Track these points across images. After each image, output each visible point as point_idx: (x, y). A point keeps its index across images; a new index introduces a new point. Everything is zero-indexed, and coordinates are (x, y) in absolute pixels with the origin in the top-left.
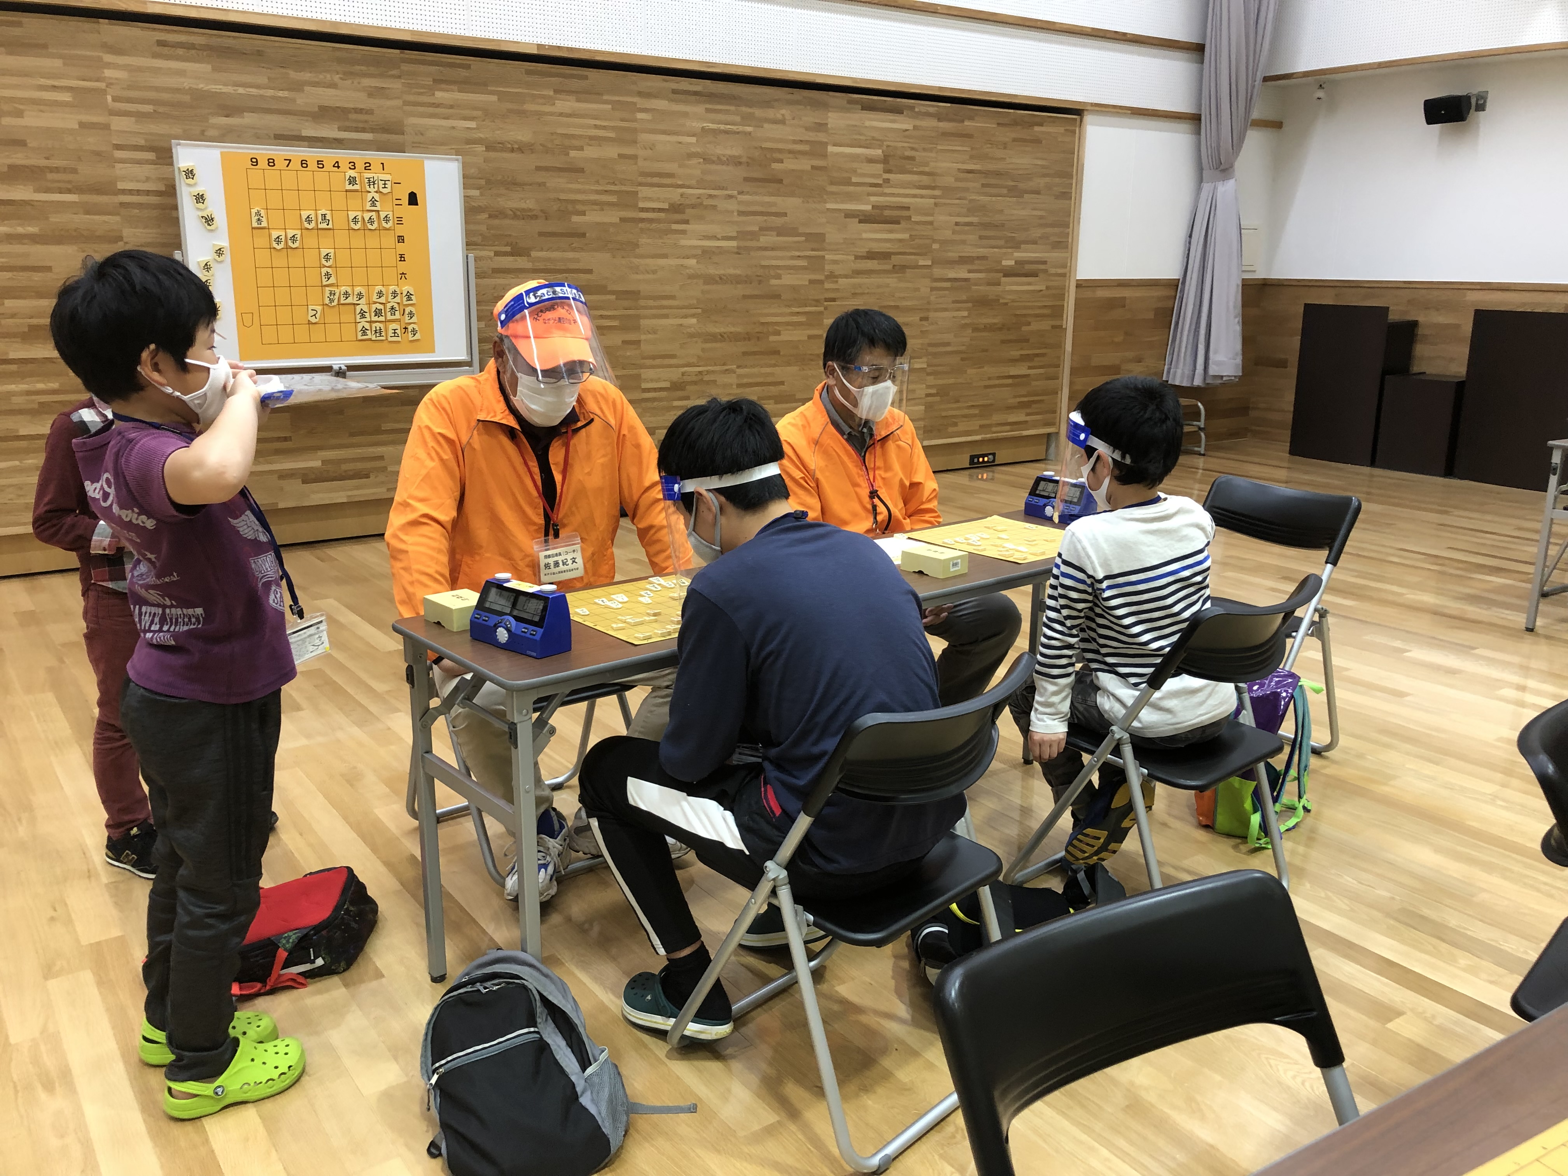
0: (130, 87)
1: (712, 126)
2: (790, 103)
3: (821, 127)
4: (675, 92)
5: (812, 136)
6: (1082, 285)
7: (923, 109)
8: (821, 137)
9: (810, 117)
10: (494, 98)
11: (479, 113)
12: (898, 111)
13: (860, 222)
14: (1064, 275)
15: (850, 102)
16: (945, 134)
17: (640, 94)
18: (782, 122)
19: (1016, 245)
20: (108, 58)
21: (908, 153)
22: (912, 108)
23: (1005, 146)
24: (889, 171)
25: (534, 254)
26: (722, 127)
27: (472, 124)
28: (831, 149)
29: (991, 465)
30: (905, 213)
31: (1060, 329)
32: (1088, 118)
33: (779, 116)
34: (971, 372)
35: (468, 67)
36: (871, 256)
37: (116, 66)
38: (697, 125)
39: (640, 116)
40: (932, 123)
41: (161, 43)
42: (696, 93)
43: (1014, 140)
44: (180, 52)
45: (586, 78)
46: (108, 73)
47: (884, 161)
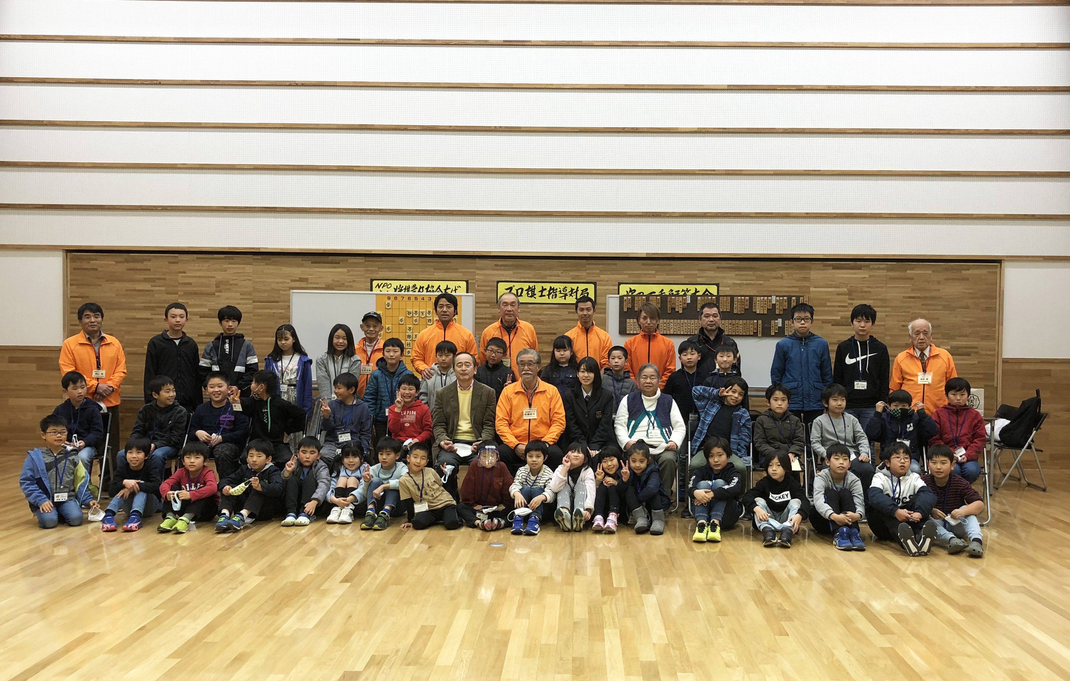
0: (484, 281)
1: (739, 282)
2: (787, 269)
3: (806, 279)
4: (718, 268)
5: (799, 284)
6: (1006, 361)
7: (876, 267)
8: (806, 284)
9: (799, 274)
12: (858, 268)
13: (832, 325)
14: (993, 356)
15: (824, 266)
16: (892, 278)
17: (699, 270)
18: (782, 278)
19: (953, 337)
20: (477, 272)
21: (866, 289)
22: (867, 266)
23: (939, 283)
24: (852, 299)
26: (745, 282)
28: (812, 289)
32: (1004, 264)
33: (779, 275)
35: (616, 264)
37: (479, 274)
38: (731, 282)
40: (884, 272)
41: (496, 265)
42: (730, 268)
43: (947, 279)
44: (502, 268)
45: (671, 265)
46: (477, 277)
47: (850, 293)
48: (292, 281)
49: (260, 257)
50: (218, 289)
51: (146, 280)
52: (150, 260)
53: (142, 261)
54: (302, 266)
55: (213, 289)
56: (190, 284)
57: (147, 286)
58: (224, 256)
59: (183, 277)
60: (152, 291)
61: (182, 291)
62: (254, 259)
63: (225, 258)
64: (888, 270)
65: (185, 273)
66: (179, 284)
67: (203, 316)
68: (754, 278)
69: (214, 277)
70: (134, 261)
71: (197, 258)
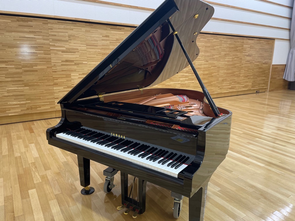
1: (231, 43)
2: (240, 39)
3: (243, 43)
4: (227, 38)
5: (242, 44)
6: (273, 65)
8: (243, 44)
9: (242, 41)
10: (206, 40)
11: (205, 42)
12: (252, 40)
13: (247, 56)
14: (270, 64)
15: (247, 39)
16: (258, 43)
17: (223, 38)
18: (239, 42)
19: (265, 59)
21: (253, 46)
22: (254, 39)
24: (250, 49)
25: (209, 62)
27: (204, 43)
28: (244, 46)
29: (259, 92)
30: (252, 55)
31: (269, 72)
32: (276, 40)
34: (258, 78)
35: (204, 35)
36: (247, 61)
38: (229, 43)
39: (223, 42)
40: (256, 41)
43: (266, 44)
47: (250, 47)
48: (103, 36)
49: (88, 24)
50: (69, 39)
51: (30, 32)
52: (31, 21)
53: (28, 21)
54: (106, 30)
55: (67, 38)
56: (55, 35)
57: (32, 36)
58: (71, 22)
59: (51, 31)
60: (35, 38)
61: (51, 39)
62: (85, 25)
63: (72, 23)
64: (257, 40)
65: (52, 29)
66: (50, 35)
67: (63, 52)
68: (233, 42)
69: (67, 33)
70: (23, 21)
71: (58, 22)
